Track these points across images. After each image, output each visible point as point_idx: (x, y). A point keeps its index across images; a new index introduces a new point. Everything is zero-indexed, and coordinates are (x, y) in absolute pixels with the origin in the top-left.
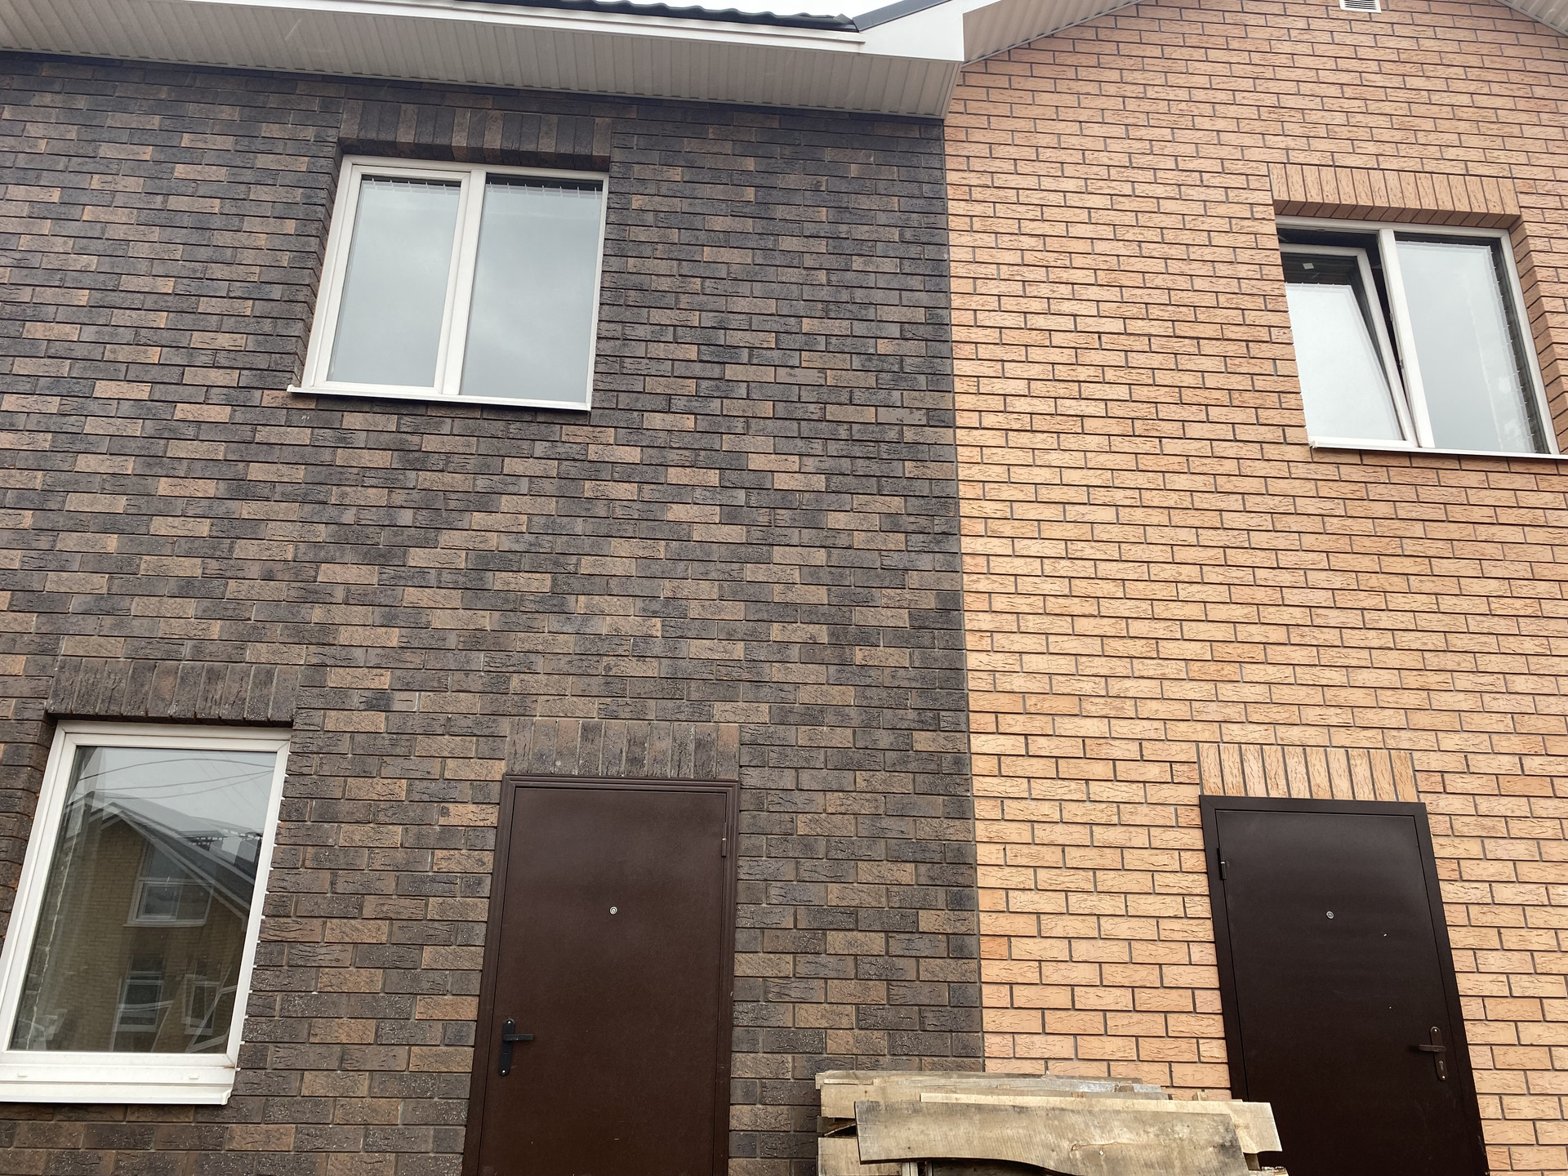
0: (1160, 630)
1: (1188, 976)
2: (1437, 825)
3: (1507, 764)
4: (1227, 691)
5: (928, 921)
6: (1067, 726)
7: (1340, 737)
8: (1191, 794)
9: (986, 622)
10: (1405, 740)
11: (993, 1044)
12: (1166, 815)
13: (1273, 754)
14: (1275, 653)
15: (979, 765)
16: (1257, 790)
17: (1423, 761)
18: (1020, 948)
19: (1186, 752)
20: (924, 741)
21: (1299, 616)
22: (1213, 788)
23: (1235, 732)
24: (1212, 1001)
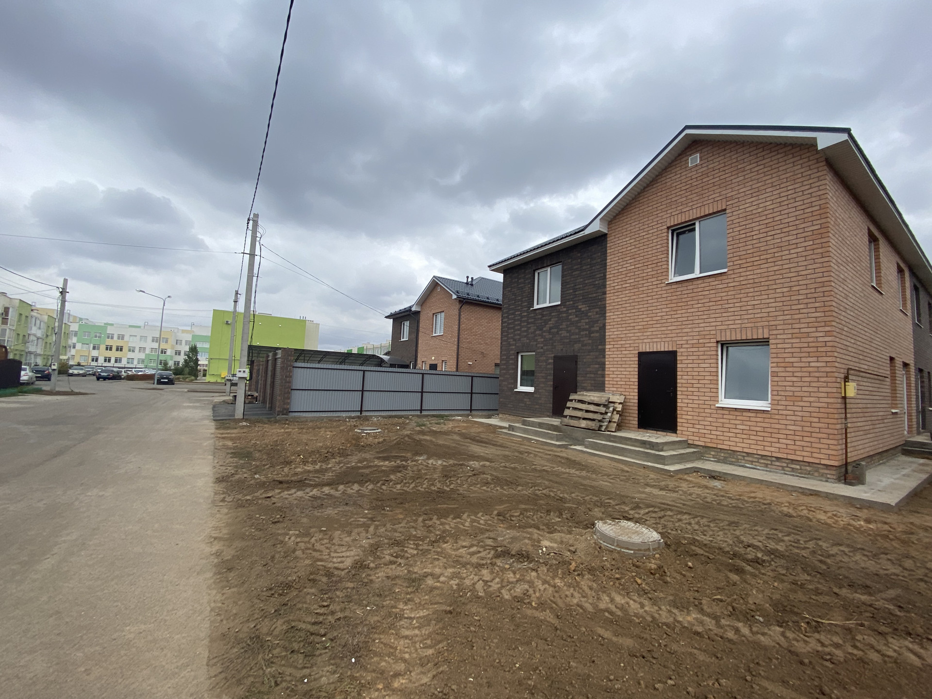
0: (635, 324)
1: (633, 380)
2: (678, 354)
3: (695, 341)
4: (645, 334)
5: (599, 372)
6: (619, 343)
7: (664, 340)
8: (637, 352)
9: (609, 327)
10: (675, 339)
11: (606, 389)
12: (633, 356)
13: (651, 344)
14: (654, 326)
15: (607, 350)
16: (648, 350)
17: (678, 343)
18: (611, 376)
19: (637, 345)
20: (600, 347)
21: (659, 318)
22: (641, 351)
23: (645, 341)
24: (637, 383)
